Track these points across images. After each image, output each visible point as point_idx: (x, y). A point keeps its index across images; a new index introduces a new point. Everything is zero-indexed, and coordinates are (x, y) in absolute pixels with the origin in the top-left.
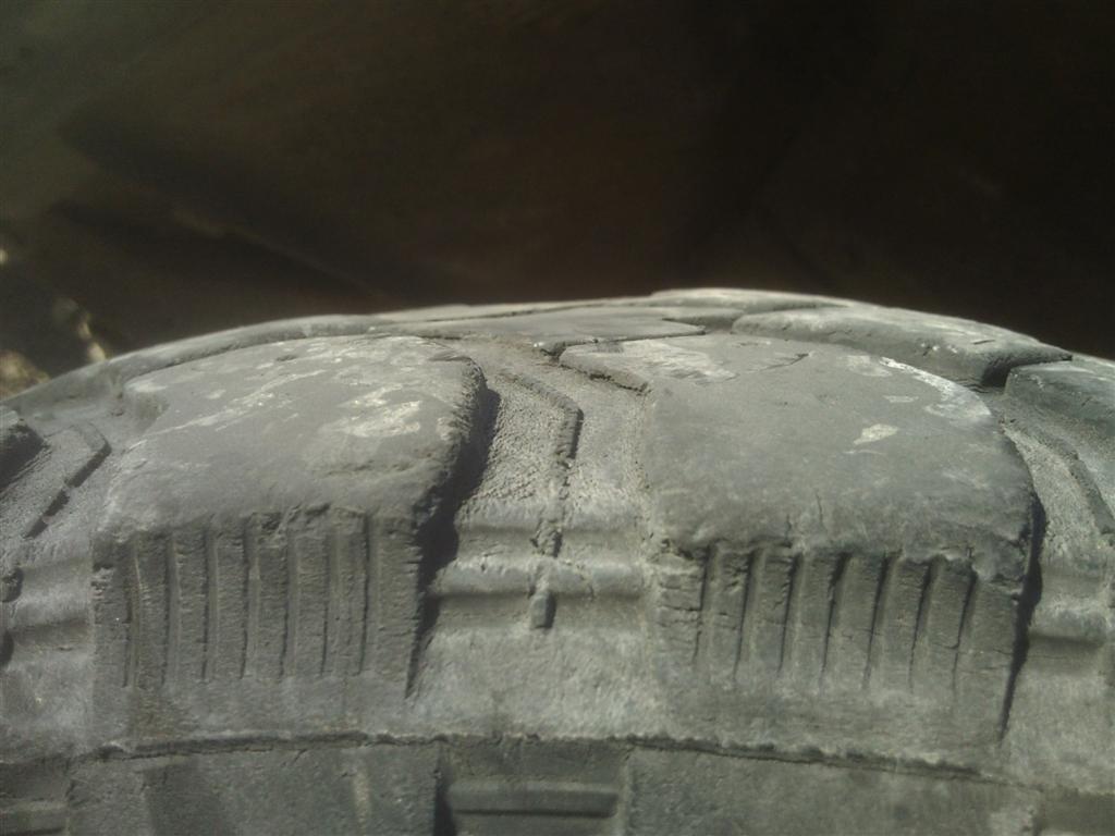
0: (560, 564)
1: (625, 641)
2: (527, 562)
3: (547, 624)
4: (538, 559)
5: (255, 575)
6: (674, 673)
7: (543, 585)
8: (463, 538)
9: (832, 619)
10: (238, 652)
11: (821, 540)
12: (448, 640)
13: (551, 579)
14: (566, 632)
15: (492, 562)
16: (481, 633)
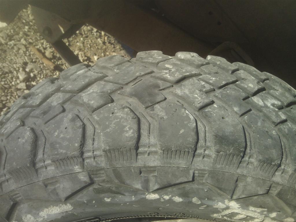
0: (150, 149)
1: (156, 157)
2: (146, 149)
3: (149, 155)
4: (147, 149)
5: (120, 152)
6: (161, 160)
7: (148, 152)
8: (139, 147)
9: (176, 155)
10: (119, 159)
11: (175, 149)
12: (139, 157)
13: (149, 151)
14: (151, 156)
15: (143, 149)
16: (142, 156)
